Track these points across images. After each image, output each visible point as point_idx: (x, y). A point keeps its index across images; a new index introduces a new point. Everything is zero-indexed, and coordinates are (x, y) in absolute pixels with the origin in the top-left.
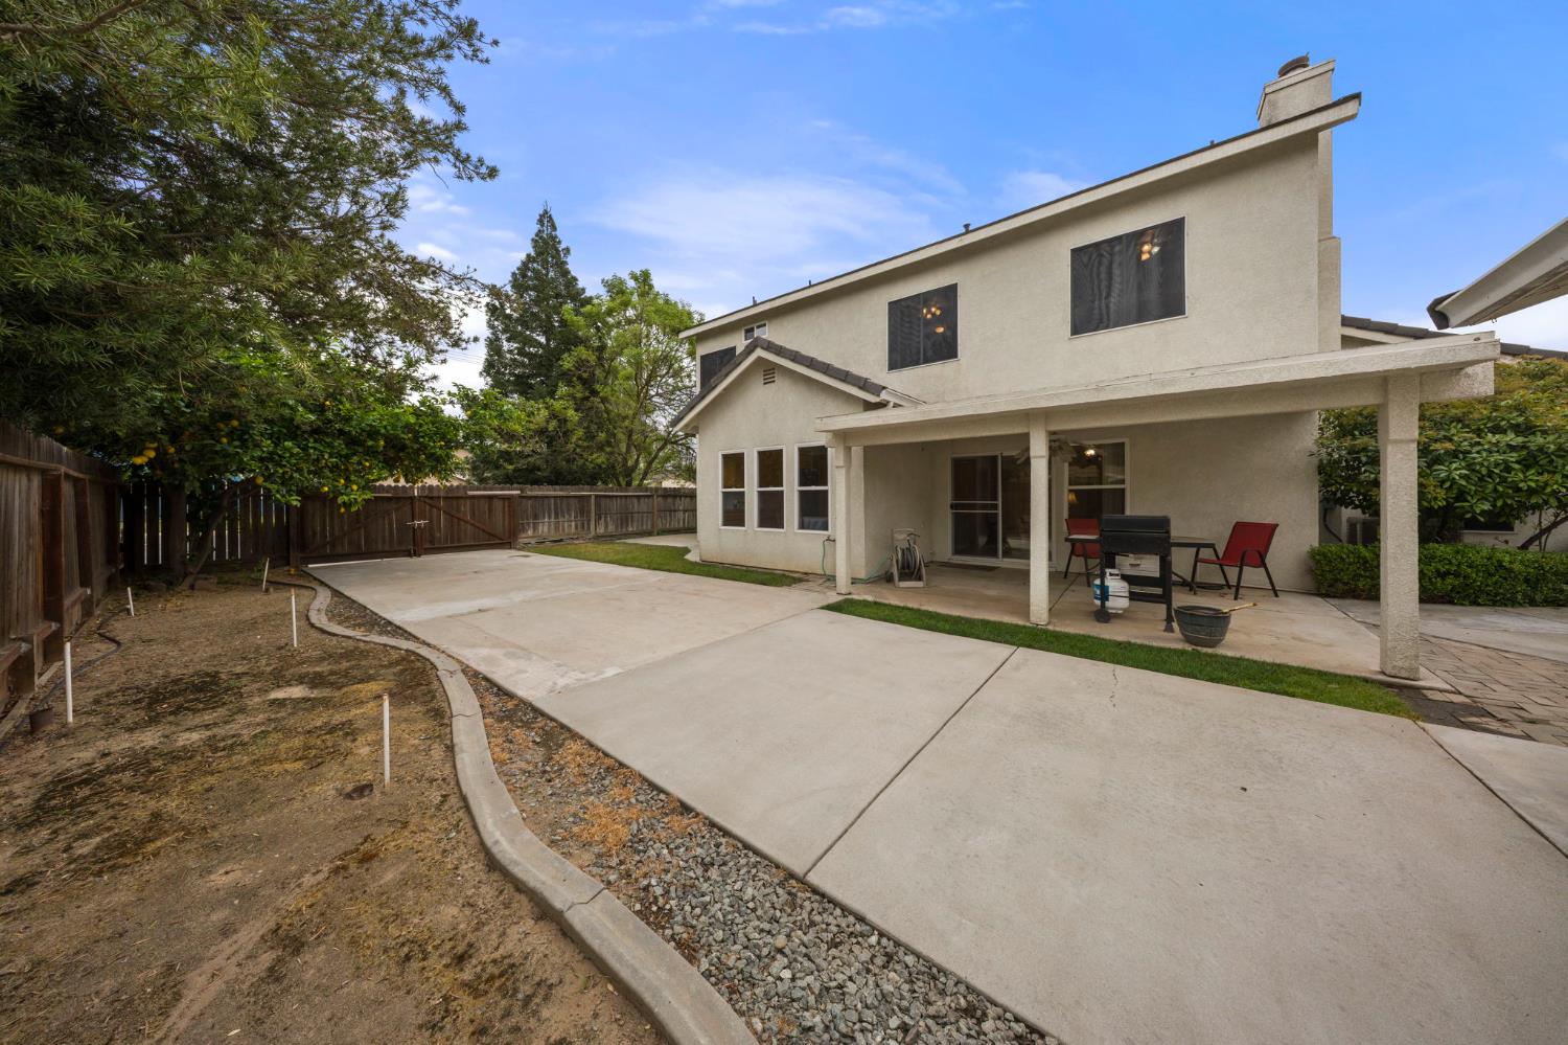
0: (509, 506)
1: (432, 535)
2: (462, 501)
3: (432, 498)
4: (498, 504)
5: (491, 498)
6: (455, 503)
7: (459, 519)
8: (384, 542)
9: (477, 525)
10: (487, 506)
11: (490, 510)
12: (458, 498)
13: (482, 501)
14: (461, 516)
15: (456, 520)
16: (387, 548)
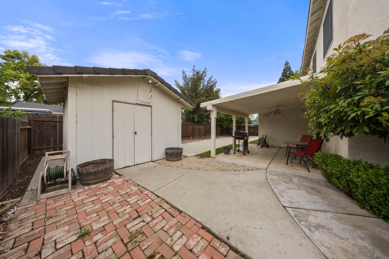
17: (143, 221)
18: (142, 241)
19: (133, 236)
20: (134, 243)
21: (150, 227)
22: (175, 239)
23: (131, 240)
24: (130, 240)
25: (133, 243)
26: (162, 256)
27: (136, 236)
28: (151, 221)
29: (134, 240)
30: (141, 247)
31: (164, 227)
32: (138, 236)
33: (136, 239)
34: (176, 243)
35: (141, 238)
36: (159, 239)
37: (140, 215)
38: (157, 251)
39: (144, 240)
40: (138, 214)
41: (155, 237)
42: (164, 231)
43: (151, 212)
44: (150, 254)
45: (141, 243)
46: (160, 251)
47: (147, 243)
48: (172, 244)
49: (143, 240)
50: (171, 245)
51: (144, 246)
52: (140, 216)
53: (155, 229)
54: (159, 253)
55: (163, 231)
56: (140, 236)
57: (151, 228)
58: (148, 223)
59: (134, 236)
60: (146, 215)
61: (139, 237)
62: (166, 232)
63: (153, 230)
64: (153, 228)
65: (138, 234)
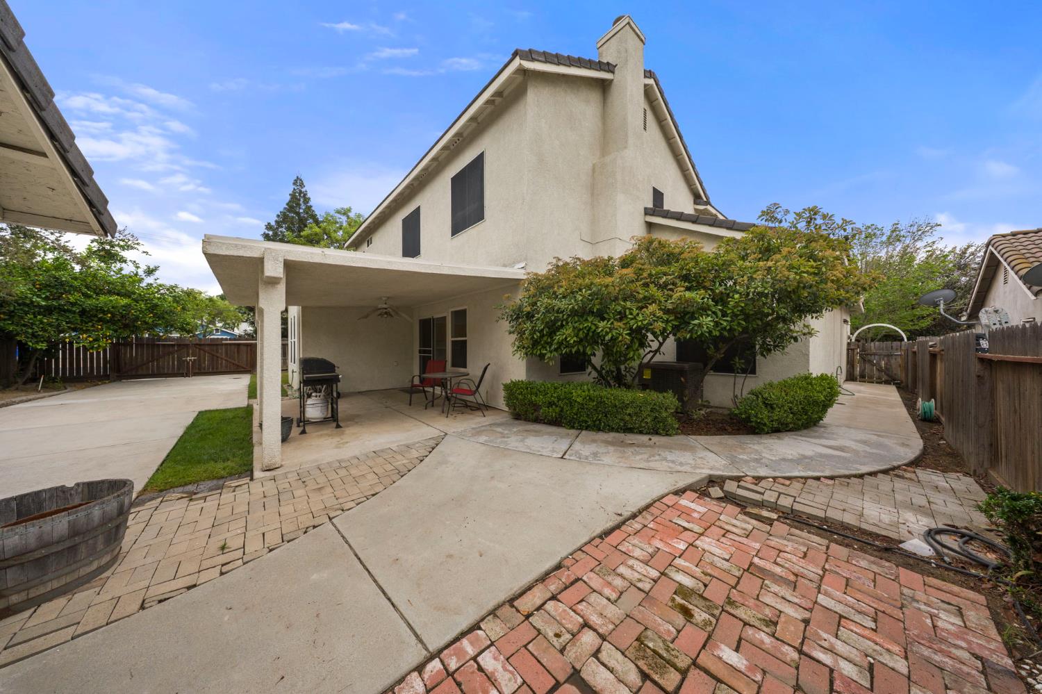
0: (251, 350)
1: (200, 365)
2: (220, 347)
3: (200, 345)
4: (243, 349)
5: (239, 345)
6: (215, 348)
7: (217, 357)
8: (168, 369)
9: (230, 360)
10: (236, 350)
11: (238, 352)
12: (217, 345)
13: (233, 347)
14: (218, 355)
15: (215, 358)
16: (170, 372)
17: (596, 654)
18: (660, 637)
19: (656, 664)
20: (673, 653)
21: (614, 629)
22: (637, 576)
23: (669, 664)
24: (667, 665)
25: (673, 655)
26: (675, 593)
27: (652, 653)
28: (595, 630)
29: (665, 655)
30: (672, 637)
31: (609, 599)
32: (652, 648)
33: (660, 651)
34: (646, 574)
35: (652, 640)
36: (643, 604)
37: (570, 671)
38: (670, 604)
39: (656, 634)
40: (565, 682)
41: (639, 612)
42: (619, 597)
43: (557, 636)
44: (681, 616)
45: (666, 638)
46: (668, 598)
47: (659, 625)
48: (648, 580)
49: (656, 636)
50: (652, 581)
51: (669, 631)
52: (572, 675)
53: (618, 618)
54: (673, 600)
55: (619, 601)
56: (651, 645)
57: (616, 626)
58: (603, 638)
59: (655, 660)
60: (571, 653)
61: (654, 646)
62: (621, 593)
63: (622, 622)
64: (617, 622)
65: (648, 650)
